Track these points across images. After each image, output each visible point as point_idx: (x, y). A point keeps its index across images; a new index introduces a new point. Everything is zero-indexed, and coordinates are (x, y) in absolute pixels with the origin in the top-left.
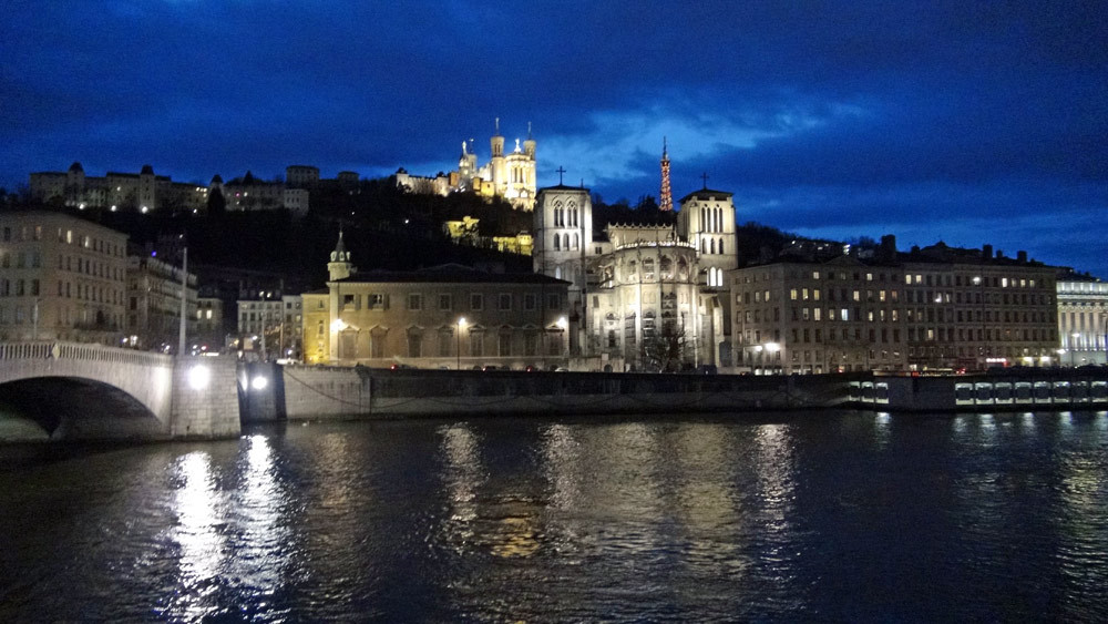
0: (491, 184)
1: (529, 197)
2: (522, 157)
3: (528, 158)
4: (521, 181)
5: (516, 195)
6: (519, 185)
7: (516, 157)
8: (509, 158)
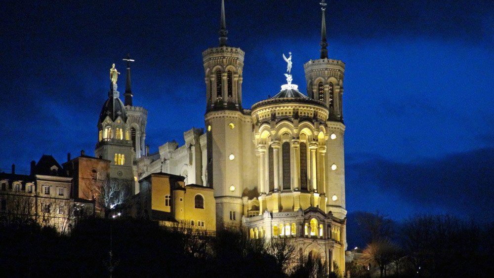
0: (208, 196)
1: (328, 237)
2: (307, 110)
3: (324, 113)
4: (304, 188)
5: (288, 229)
6: (295, 200)
7: (288, 108)
8: (262, 112)
